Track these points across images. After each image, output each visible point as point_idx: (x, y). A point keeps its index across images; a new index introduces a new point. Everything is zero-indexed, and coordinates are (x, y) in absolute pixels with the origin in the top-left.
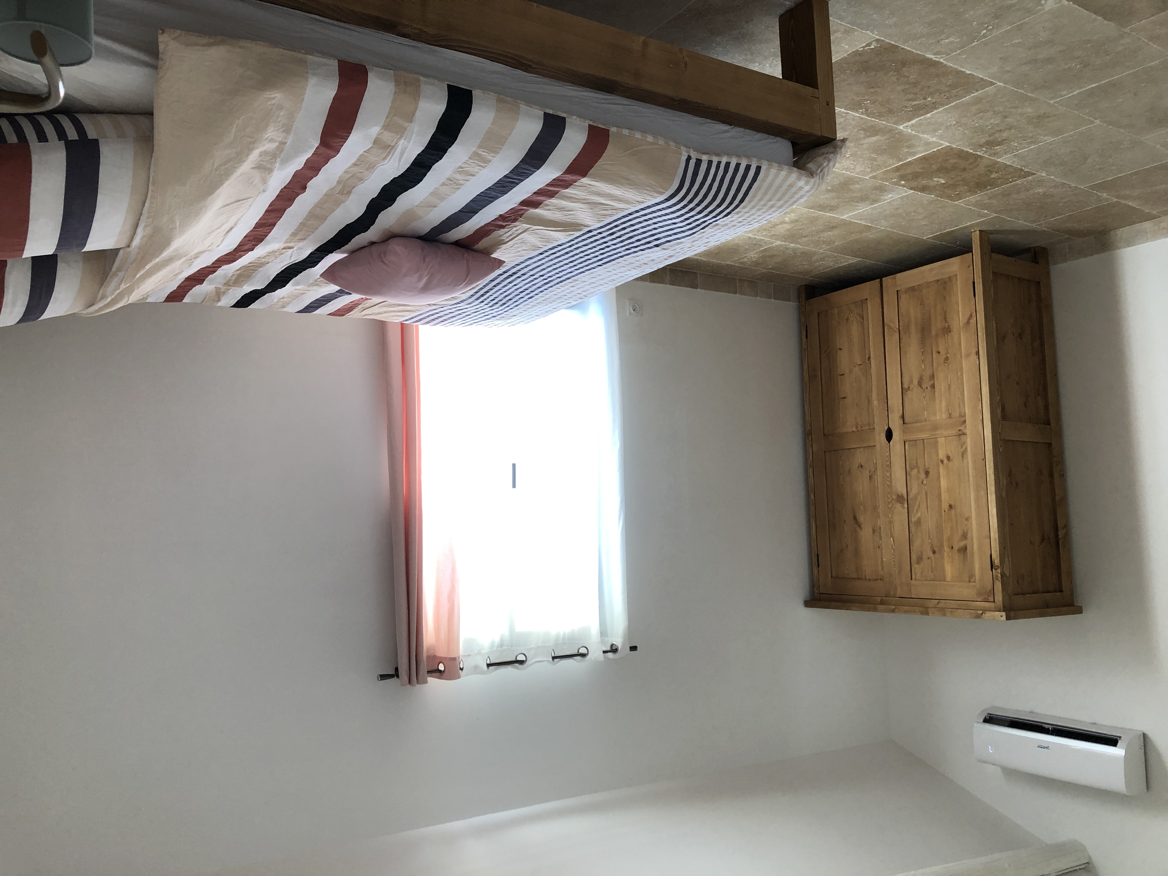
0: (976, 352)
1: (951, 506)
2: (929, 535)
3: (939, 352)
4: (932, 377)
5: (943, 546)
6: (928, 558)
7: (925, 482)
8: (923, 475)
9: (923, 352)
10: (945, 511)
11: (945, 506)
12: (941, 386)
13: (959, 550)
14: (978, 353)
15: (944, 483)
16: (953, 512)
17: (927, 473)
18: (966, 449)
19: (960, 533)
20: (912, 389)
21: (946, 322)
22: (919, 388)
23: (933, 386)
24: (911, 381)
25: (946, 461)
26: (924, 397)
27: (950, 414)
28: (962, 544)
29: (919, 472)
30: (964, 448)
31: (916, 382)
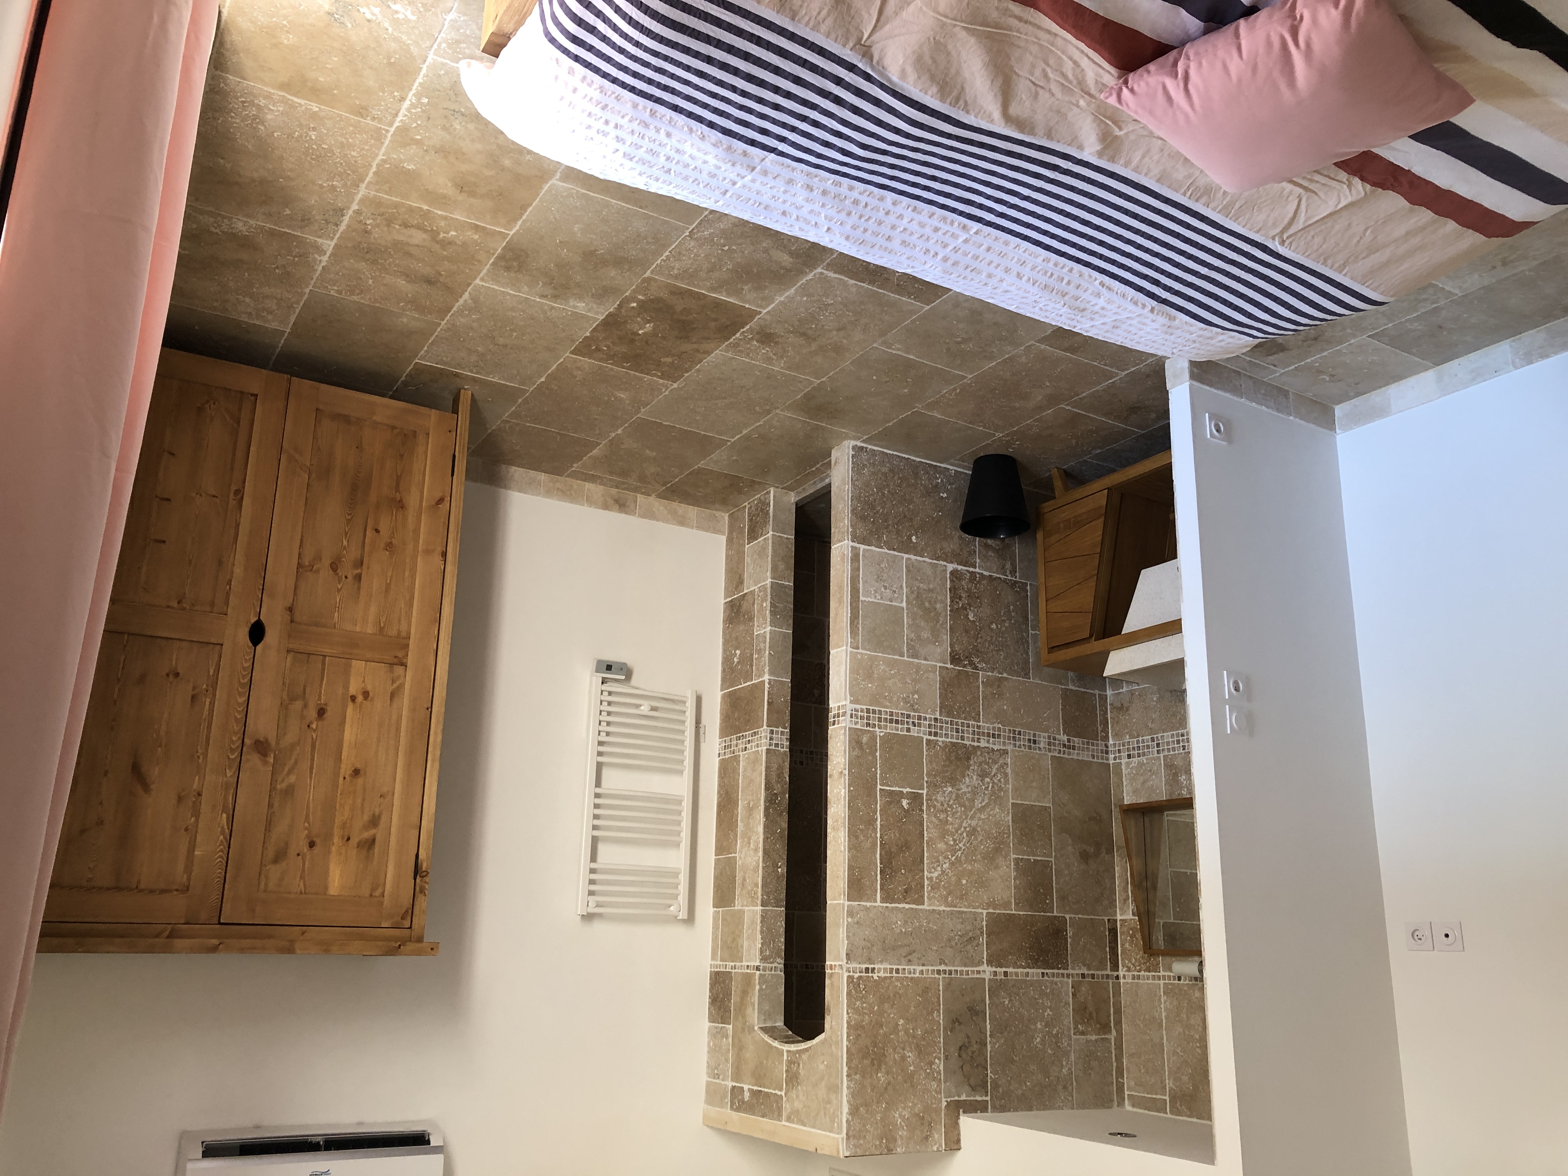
0: (443, 552)
1: (356, 772)
2: (307, 816)
3: (377, 531)
4: (360, 563)
5: (332, 835)
6: (298, 855)
7: (314, 726)
8: (312, 713)
9: (349, 521)
10: (344, 778)
11: (346, 769)
12: (374, 581)
13: (359, 845)
14: (444, 555)
15: (349, 735)
16: (360, 781)
17: (321, 712)
18: (401, 687)
19: (366, 817)
20: (318, 571)
21: (397, 489)
22: (331, 572)
23: (358, 577)
24: (318, 558)
25: (360, 698)
26: (339, 590)
27: (381, 629)
28: (367, 835)
29: (305, 706)
30: (395, 685)
31: (327, 562)
